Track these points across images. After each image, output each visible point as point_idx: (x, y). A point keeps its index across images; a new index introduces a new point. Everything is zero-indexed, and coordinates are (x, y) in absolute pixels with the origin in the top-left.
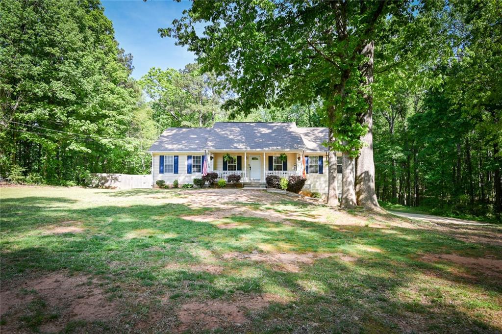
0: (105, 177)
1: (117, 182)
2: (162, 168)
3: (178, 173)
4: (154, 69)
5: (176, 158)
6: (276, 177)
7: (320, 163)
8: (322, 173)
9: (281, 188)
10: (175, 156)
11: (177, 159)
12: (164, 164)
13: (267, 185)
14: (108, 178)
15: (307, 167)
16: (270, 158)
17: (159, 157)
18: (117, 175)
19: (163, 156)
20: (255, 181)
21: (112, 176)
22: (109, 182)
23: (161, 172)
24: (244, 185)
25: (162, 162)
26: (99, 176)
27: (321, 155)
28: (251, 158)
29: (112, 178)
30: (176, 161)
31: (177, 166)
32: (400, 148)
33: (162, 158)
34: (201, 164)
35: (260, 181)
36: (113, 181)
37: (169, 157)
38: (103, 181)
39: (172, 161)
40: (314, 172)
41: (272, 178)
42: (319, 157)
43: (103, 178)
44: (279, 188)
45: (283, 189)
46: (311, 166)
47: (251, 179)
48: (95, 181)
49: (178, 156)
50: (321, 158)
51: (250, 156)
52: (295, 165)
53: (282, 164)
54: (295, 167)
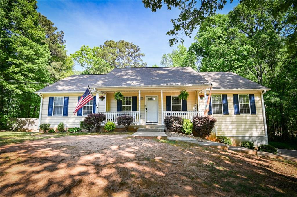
0: (23, 121)
1: (34, 125)
2: (50, 110)
3: (67, 116)
4: (84, 46)
5: (66, 99)
6: (177, 119)
7: (225, 102)
8: (228, 114)
9: (184, 132)
10: (65, 98)
11: (68, 100)
12: (54, 106)
13: (166, 128)
14: (26, 122)
15: (210, 107)
16: (168, 99)
17: (49, 99)
18: (34, 119)
19: (53, 98)
20: (152, 124)
21: (29, 120)
22: (27, 124)
23: (50, 114)
24: (137, 128)
25: (51, 104)
26: (19, 120)
27: (225, 93)
28: (147, 98)
29: (29, 121)
30: (66, 102)
31: (67, 108)
32: (276, 94)
33: (51, 99)
34: (93, 106)
35: (158, 124)
36: (30, 124)
37: (59, 99)
38: (22, 124)
39: (62, 102)
40: (218, 113)
41: (173, 120)
42: (223, 95)
43: (22, 122)
44: (182, 133)
45: (188, 134)
46: (214, 106)
47: (148, 121)
48: (15, 125)
49: (68, 98)
50: (225, 96)
51: (146, 96)
52: (195, 105)
53: (181, 105)
54: (196, 107)
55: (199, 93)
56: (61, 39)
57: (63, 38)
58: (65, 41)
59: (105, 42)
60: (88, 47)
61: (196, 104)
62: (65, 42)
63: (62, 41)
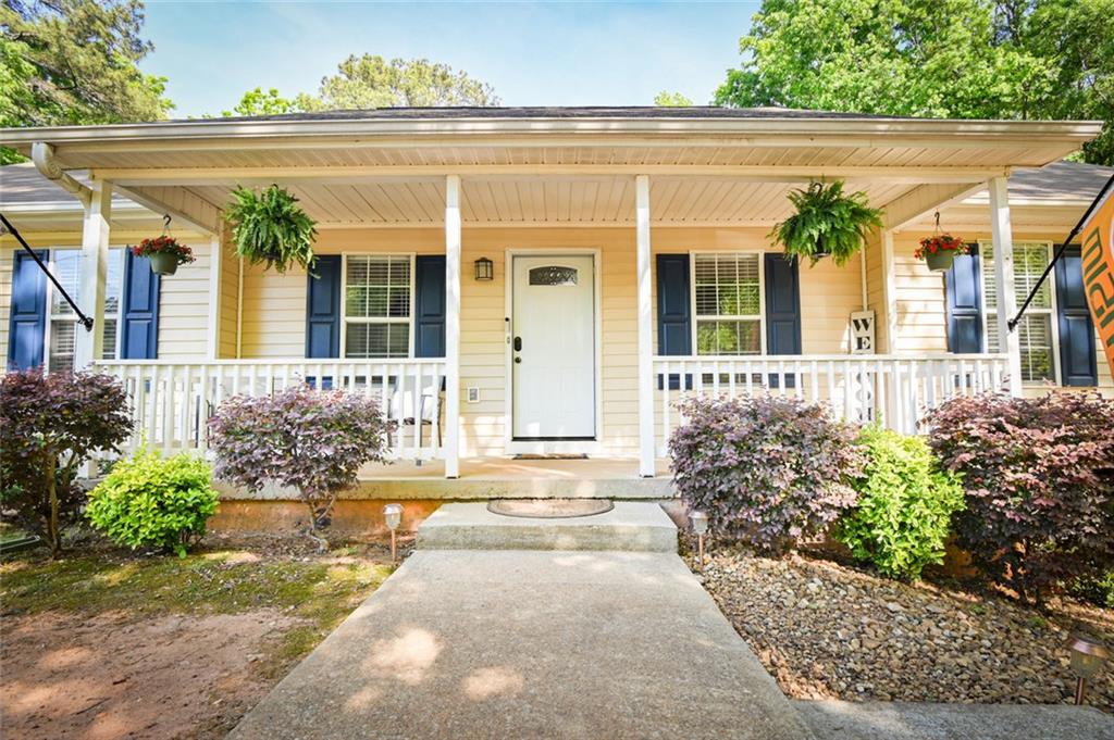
28: (524, 268)
47: (529, 429)
51: (513, 257)
52: (859, 316)
53: (762, 317)
54: (863, 333)
55: (897, 229)
56: (131, 32)
57: (137, 29)
58: (150, 44)
59: (342, 62)
60: (273, 93)
61: (868, 315)
62: (153, 49)
63: (138, 42)
